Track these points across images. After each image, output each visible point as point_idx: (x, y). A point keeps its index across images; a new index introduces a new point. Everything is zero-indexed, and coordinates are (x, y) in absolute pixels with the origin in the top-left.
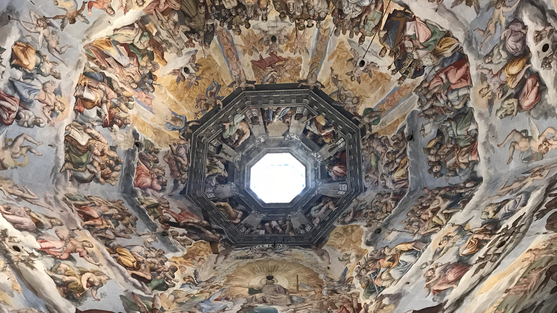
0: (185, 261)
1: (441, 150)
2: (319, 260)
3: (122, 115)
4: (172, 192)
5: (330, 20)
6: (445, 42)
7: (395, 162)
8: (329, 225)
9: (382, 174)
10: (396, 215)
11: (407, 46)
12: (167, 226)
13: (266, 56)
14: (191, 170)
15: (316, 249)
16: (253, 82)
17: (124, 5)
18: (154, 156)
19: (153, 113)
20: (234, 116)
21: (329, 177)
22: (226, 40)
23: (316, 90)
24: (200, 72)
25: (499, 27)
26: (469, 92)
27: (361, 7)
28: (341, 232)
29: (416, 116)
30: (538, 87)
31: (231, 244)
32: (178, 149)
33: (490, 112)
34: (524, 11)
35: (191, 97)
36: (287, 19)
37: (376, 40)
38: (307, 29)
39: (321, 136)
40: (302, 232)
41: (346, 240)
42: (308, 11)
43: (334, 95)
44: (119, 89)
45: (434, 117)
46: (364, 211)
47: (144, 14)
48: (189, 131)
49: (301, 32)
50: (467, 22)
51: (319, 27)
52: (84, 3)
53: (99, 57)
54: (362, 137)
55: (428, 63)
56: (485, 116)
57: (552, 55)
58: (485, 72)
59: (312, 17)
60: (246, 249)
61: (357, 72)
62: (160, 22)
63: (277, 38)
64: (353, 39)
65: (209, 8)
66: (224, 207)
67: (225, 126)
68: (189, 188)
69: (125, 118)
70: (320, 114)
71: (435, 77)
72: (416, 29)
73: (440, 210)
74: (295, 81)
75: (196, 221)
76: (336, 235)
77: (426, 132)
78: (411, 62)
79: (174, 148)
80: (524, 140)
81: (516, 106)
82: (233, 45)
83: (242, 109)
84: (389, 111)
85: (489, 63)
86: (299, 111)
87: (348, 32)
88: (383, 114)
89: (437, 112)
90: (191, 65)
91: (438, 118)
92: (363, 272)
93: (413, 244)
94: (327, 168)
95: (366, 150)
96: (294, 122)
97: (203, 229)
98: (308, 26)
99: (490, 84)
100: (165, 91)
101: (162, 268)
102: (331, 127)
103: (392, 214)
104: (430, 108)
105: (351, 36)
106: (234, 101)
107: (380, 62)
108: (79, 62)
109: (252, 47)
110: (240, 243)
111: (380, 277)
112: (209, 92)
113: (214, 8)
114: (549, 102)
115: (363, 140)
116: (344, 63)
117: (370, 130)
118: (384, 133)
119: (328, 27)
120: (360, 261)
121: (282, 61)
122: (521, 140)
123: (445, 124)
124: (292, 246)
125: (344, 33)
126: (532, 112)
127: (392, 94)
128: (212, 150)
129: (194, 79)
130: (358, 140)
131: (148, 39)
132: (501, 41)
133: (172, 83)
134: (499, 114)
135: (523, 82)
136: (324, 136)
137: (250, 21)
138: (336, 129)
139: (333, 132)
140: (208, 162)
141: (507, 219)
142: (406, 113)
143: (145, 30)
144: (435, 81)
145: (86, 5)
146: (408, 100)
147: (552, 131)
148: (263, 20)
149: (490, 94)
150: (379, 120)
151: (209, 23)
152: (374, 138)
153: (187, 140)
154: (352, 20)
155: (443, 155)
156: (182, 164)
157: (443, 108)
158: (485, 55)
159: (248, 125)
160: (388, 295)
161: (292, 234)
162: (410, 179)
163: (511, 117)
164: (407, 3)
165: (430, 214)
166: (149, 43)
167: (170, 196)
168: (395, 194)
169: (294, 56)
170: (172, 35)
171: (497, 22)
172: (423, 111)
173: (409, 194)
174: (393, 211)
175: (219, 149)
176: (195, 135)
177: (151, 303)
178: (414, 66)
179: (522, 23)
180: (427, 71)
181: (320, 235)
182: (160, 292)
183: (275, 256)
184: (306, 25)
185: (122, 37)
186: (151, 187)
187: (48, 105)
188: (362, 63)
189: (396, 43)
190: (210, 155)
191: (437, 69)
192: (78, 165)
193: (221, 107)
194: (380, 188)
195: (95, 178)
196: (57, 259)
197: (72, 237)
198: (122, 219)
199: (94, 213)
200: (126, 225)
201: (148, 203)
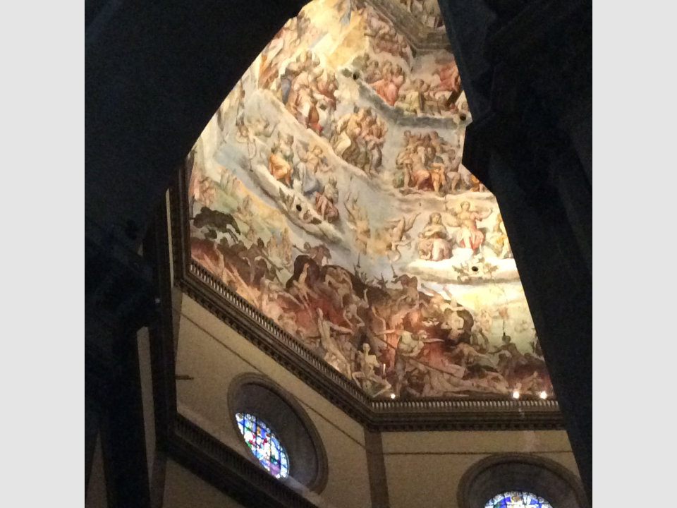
12: (453, 107)
14: (398, 26)
19: (326, 33)
32: (371, 27)
44: (298, 64)
68: (413, 42)
108: (273, 103)
153: (365, 7)
167: (413, 71)
195: (379, 146)
196: (484, 242)
197: (456, 215)
198: (434, 150)
199: (423, 174)
200: (443, 151)
201: (416, 105)
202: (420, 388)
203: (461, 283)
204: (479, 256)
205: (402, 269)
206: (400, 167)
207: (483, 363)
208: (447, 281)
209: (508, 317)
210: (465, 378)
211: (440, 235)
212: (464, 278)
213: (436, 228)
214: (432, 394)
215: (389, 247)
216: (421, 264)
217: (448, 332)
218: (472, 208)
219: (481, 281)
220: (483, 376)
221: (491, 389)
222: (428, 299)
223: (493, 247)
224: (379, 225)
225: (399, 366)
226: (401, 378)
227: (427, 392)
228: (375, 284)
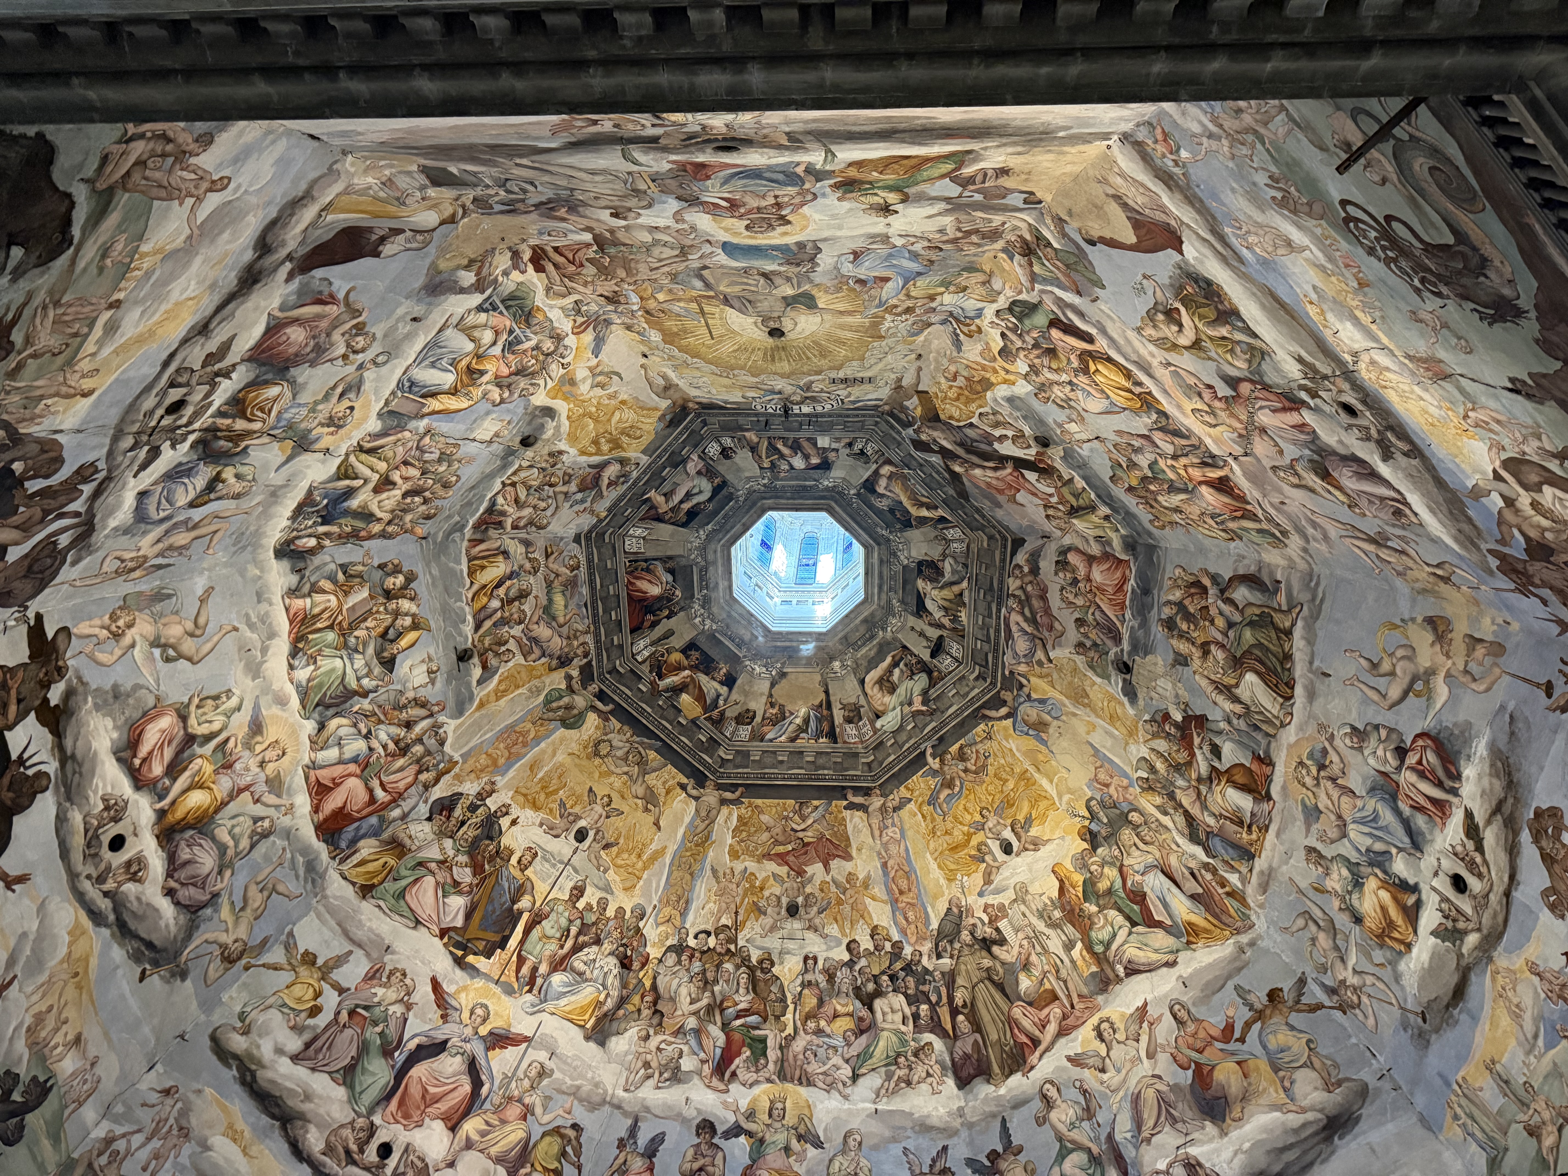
0: (988, 375)
1: (386, 624)
2: (672, 375)
3: (1162, 745)
4: (1043, 545)
5: (654, 945)
6: (375, 874)
7: (502, 600)
8: (660, 456)
9: (536, 572)
10: (490, 477)
11: (468, 870)
12: (1041, 461)
13: (815, 869)
14: (1000, 597)
15: (686, 400)
16: (852, 806)
17: (1145, 1025)
18: (1086, 636)
19: (1092, 745)
20: (901, 728)
21: (671, 571)
22: (911, 915)
23: (700, 780)
24: (974, 842)
25: (238, 898)
26: (313, 755)
27: (573, 970)
28: (625, 439)
29: (451, 704)
30: (135, 756)
31: (891, 414)
32: (1032, 653)
33: (257, 707)
34: (173, 929)
35: (1000, 779)
36: (755, 956)
37: (541, 888)
38: (710, 927)
39: (691, 668)
40: (728, 442)
41: (609, 420)
42: (704, 972)
43: (654, 764)
44: (1172, 811)
45: (403, 700)
46: (573, 487)
47: (1100, 999)
48: (1007, 696)
49: (726, 920)
50: (319, 916)
51: (681, 930)
52: (1242, 1040)
53: (1217, 898)
54: (591, 661)
55: (419, 827)
56: (270, 697)
57: (99, 827)
58: (271, 799)
59: (697, 955)
60: (854, 402)
61: (596, 817)
62: (1063, 973)
63: (783, 912)
64: (599, 894)
65: (945, 999)
66: (921, 505)
67: (924, 703)
68: (1003, 553)
69: (1155, 736)
70: (693, 721)
71: (401, 795)
72: (440, 908)
73: (371, 486)
74: (750, 805)
75: (978, 472)
76: (638, 433)
77: (424, 668)
78: (461, 832)
79: (1040, 655)
80: (172, 641)
81: (193, 715)
82: (894, 902)
83: (881, 743)
84: (522, 720)
85: (262, 819)
86: (744, 732)
87: (610, 912)
88: (538, 713)
89: (396, 713)
90: (995, 860)
91: (392, 698)
92: (548, 345)
93: (426, 410)
94: (678, 593)
95: (577, 631)
96: (758, 705)
97: (960, 451)
98: (709, 934)
99: (258, 770)
100: (1060, 798)
101: (1031, 356)
102: (667, 690)
103: (499, 481)
104: (416, 722)
105: (603, 904)
106: (900, 762)
107: (537, 836)
108: (1264, 887)
109: (848, 893)
110: (873, 416)
111: (497, 333)
112: (957, 789)
113: (934, 998)
114: (109, 723)
115: (586, 655)
116: (627, 838)
117: (569, 678)
118: (534, 668)
119: (662, 928)
120: (562, 371)
121: (778, 855)
122: (180, 639)
123: (374, 683)
124: (741, 410)
125: (620, 911)
126: (151, 702)
127: (512, 758)
128: (955, 646)
129: (990, 824)
130: (599, 655)
131: (1093, 934)
132: (231, 865)
133: (1044, 817)
134: (234, 702)
135: (174, 770)
136: (685, 669)
137: (846, 957)
138: (653, 683)
139: (661, 677)
140: (963, 616)
141: (180, 464)
142: (477, 714)
143: (1100, 959)
144: (401, 785)
145: (1237, 1035)
146: (471, 744)
147: (101, 657)
148: (815, 959)
149: (258, 748)
150: (548, 702)
151: (946, 962)
152: (559, 658)
153: (1011, 673)
154: (598, 942)
155: (378, 612)
156: (1022, 614)
157: (380, 722)
158: (272, 838)
159: (868, 702)
160: (462, 291)
161: (751, 436)
162: (464, 560)
163: (205, 694)
164: (458, 971)
165: (396, 476)
166: (1092, 924)
167: (1046, 537)
168: (500, 525)
169: (747, 864)
170: (1035, 938)
171: (242, 909)
172: (431, 715)
173: (464, 526)
174: (497, 486)
175: (938, 649)
176: (993, 684)
177: (1036, 269)
178: (453, 821)
179: (177, 903)
180: (424, 810)
181: (681, 433)
182: (1023, 297)
183: (779, 384)
184: (713, 937)
185: (1157, 946)
186: (1091, 560)
187: (1333, 780)
188: (581, 836)
189: (493, 878)
190: (959, 633)
191: (396, 813)
192: (1263, 622)
193: (929, 751)
194: (540, 540)
195: (1221, 587)
197: (1245, 438)
198: (1146, 480)
199: (1211, 496)
200: (1134, 464)
201: (1094, 519)
203: (1420, 456)
206: (1233, 534)
208: (1442, 485)
209: (1437, 361)
211: (1323, 472)
212: (1399, 443)
213: (1313, 479)
216: (1437, 528)
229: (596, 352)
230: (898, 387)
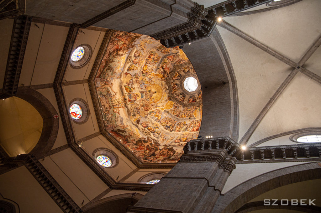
0: (154, 75)
1: (183, 125)
7: (186, 115)
8: (175, 100)
9: (185, 112)
10: (171, 116)
12: (161, 68)
14: (181, 65)
15: (168, 99)
18: (177, 57)
21: (190, 98)
26: (189, 131)
31: (166, 80)
40: (174, 94)
41: (168, 105)
46: (176, 108)
56: (181, 133)
58: (190, 134)
60: (165, 84)
68: (176, 66)
73: (167, 124)
76: (171, 103)
77: (189, 122)
80: (172, 139)
81: (178, 139)
89: (191, 124)
92: (157, 110)
93: (159, 119)
94: (193, 97)
95: (193, 107)
99: (187, 135)
101: (149, 73)
103: (172, 115)
110: (167, 82)
111: (153, 114)
114: (173, 143)
115: (196, 106)
118: (195, 112)
120: (161, 109)
123: (187, 126)
124: (169, 93)
134: (179, 136)
147: (168, 143)
149: (185, 135)
152: (195, 109)
156: (181, 62)
160: (147, 116)
161: (173, 92)
162: (181, 118)
167: (171, 63)
168: (179, 115)
173: (177, 118)
174: (173, 115)
181: (172, 99)
182: (142, 76)
183: (164, 91)
194: (182, 111)
195: (161, 51)
196: (134, 63)
197: (141, 60)
198: (155, 61)
199: (152, 57)
200: (154, 62)
201: (165, 61)
202: (111, 42)
203: (128, 56)
204: (132, 61)
205: (136, 46)
206: (155, 53)
207: (111, 56)
208: (129, 54)
209: (118, 63)
210: (110, 51)
211: (139, 56)
212: (129, 57)
213: (140, 55)
214: (109, 44)
215: (141, 45)
216: (135, 50)
217: (120, 51)
218: (141, 63)
219: (127, 60)
220: (108, 55)
221: (105, 56)
222: (128, 49)
223: (132, 65)
224: (146, 45)
225: (117, 39)
226: (115, 39)
227: (110, 43)
228: (135, 40)
229: (159, 107)
230: (162, 80)
